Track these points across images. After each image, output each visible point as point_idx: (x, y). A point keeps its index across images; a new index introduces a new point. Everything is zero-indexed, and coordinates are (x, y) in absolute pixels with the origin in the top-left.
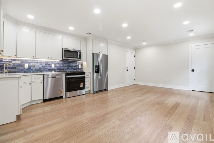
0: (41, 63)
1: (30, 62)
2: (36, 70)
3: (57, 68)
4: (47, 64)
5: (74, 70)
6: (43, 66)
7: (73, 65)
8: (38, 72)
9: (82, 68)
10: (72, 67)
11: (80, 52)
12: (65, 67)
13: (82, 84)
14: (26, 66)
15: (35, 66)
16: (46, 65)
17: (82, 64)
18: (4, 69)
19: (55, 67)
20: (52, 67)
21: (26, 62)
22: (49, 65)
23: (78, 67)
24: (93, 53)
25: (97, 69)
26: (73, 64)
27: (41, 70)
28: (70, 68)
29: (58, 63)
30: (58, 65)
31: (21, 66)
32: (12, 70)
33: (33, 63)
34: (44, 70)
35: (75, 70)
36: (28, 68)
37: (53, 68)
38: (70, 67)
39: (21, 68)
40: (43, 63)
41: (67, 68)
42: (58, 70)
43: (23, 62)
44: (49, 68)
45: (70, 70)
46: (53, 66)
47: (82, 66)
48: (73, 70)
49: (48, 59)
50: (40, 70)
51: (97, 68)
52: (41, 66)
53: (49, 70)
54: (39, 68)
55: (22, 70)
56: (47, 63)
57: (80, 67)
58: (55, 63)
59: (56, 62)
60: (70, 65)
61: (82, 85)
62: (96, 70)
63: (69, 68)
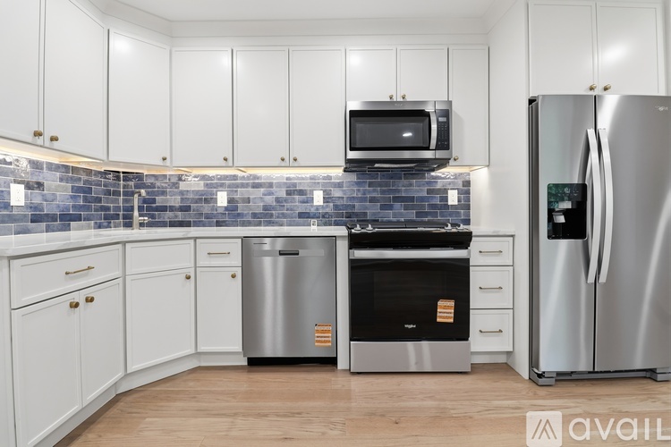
0: (271, 185)
1: (231, 184)
2: (254, 215)
3: (336, 207)
4: (293, 190)
5: (418, 215)
6: (278, 200)
7: (417, 188)
8: (259, 224)
9: (465, 204)
10: (412, 199)
11: (446, 114)
12: (373, 200)
13: (452, 303)
14: (222, 199)
15: (248, 200)
16: (289, 193)
17: (467, 183)
18: (136, 213)
19: (326, 200)
20: (315, 203)
21: (220, 183)
22: (301, 192)
23: (446, 199)
24: (531, 101)
25: (566, 212)
26: (411, 185)
27: (272, 215)
28: (397, 205)
29: (339, 185)
30: (337, 193)
31: (206, 201)
32: (180, 216)
33: (243, 186)
34: (284, 216)
35: (426, 214)
36: (226, 209)
37: (318, 208)
38: (396, 199)
39: (206, 208)
40: (279, 185)
41: (383, 207)
42: (338, 215)
43: (213, 185)
44: (302, 208)
45: (397, 218)
46: (318, 199)
47: (468, 192)
48: (412, 215)
49: (283, 164)
50: (265, 216)
51: (567, 205)
52: (270, 200)
53: (301, 215)
54: (266, 208)
55: (208, 216)
56: (295, 185)
57: (453, 197)
58: (324, 185)
59: (329, 177)
60: (399, 191)
61: (445, 311)
62: (561, 219)
63: (390, 207)
